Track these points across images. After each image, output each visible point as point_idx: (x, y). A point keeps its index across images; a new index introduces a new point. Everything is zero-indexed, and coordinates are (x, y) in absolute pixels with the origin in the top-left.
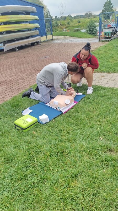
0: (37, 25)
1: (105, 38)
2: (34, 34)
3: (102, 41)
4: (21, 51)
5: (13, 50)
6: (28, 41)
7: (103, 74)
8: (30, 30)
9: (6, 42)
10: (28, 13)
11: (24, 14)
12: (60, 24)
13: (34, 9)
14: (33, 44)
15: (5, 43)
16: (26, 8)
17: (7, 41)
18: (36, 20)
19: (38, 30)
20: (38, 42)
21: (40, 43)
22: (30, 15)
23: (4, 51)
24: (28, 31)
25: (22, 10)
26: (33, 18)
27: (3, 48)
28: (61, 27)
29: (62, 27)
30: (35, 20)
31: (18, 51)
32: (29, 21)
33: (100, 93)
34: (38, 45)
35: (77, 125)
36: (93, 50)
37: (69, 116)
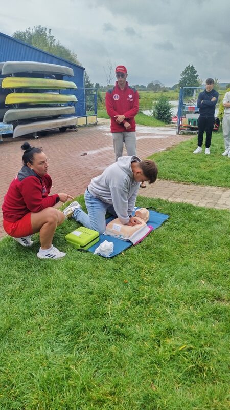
1: (189, 129)
2: (67, 112)
3: (184, 134)
4: (43, 139)
5: (28, 137)
8: (60, 104)
9: (18, 122)
11: (53, 78)
14: (63, 130)
15: (15, 123)
16: (57, 68)
17: (19, 120)
22: (61, 79)
26: (68, 85)
30: (70, 89)
32: (59, 90)
33: (192, 216)
34: (72, 131)
35: (163, 262)
36: (170, 146)
37: (147, 247)
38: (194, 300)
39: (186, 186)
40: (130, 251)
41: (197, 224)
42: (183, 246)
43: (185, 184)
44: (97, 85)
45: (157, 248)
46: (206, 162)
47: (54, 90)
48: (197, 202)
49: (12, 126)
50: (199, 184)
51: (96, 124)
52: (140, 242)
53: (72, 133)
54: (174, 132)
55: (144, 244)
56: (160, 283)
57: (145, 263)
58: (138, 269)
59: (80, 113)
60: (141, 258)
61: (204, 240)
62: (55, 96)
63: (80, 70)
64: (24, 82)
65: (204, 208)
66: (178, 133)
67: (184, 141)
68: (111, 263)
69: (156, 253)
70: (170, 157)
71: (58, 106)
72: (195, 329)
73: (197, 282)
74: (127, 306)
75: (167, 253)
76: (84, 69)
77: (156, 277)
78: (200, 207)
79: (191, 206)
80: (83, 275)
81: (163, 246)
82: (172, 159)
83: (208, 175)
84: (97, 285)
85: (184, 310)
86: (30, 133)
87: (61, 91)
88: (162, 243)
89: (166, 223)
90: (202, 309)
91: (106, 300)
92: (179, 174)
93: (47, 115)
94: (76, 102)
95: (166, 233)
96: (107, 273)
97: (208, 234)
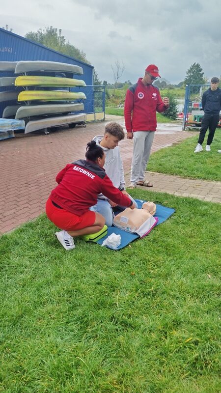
0: (82, 95)
1: (195, 125)
2: (76, 109)
3: (190, 130)
4: (53, 134)
5: (39, 133)
6: (66, 120)
7: (199, 181)
8: (70, 101)
9: (29, 118)
10: (70, 75)
11: (63, 76)
12: (113, 95)
13: (80, 70)
14: (72, 126)
15: (27, 119)
16: (67, 66)
17: (31, 117)
18: (82, 86)
19: (82, 104)
20: (82, 122)
21: (85, 123)
22: (72, 78)
23: (26, 132)
24: (67, 103)
25: (60, 69)
26: (78, 83)
27: (23, 127)
28: (114, 100)
29: (116, 100)
30: (80, 86)
31: (48, 134)
32: (69, 88)
33: (198, 210)
34: (81, 127)
35: (170, 255)
36: (176, 142)
37: (154, 240)
38: (201, 293)
39: (191, 181)
40: (137, 243)
41: (203, 219)
42: (189, 239)
43: (190, 179)
44: (105, 82)
45: (163, 241)
46: (212, 157)
47: (64, 88)
48: (203, 197)
49: (23, 122)
50: (204, 179)
51: (104, 120)
52: (146, 235)
53: (82, 129)
54: (180, 128)
55: (151, 237)
56: (167, 276)
57: (152, 256)
58: (145, 261)
59: (89, 109)
60: (148, 250)
61: (210, 235)
62: (65, 93)
63: (89, 68)
64: (36, 80)
65: (210, 203)
66: (184, 129)
67: (189, 137)
68: (119, 255)
69: (162, 247)
70: (176, 153)
71: (68, 103)
72: (202, 321)
73: (203, 275)
74: (134, 297)
75: (174, 246)
76: (93, 68)
77: (163, 270)
78: (206, 202)
79: (197, 200)
80: (91, 266)
81: (169, 240)
82: (178, 155)
83: (214, 171)
84: (105, 276)
85: (190, 303)
86: (40, 129)
87: (71, 89)
88: (168, 236)
89: (172, 217)
90: (208, 302)
91: (114, 291)
92: (185, 169)
93: (57, 112)
94: (85, 99)
95: (172, 227)
96: (115, 265)
97: (214, 229)
